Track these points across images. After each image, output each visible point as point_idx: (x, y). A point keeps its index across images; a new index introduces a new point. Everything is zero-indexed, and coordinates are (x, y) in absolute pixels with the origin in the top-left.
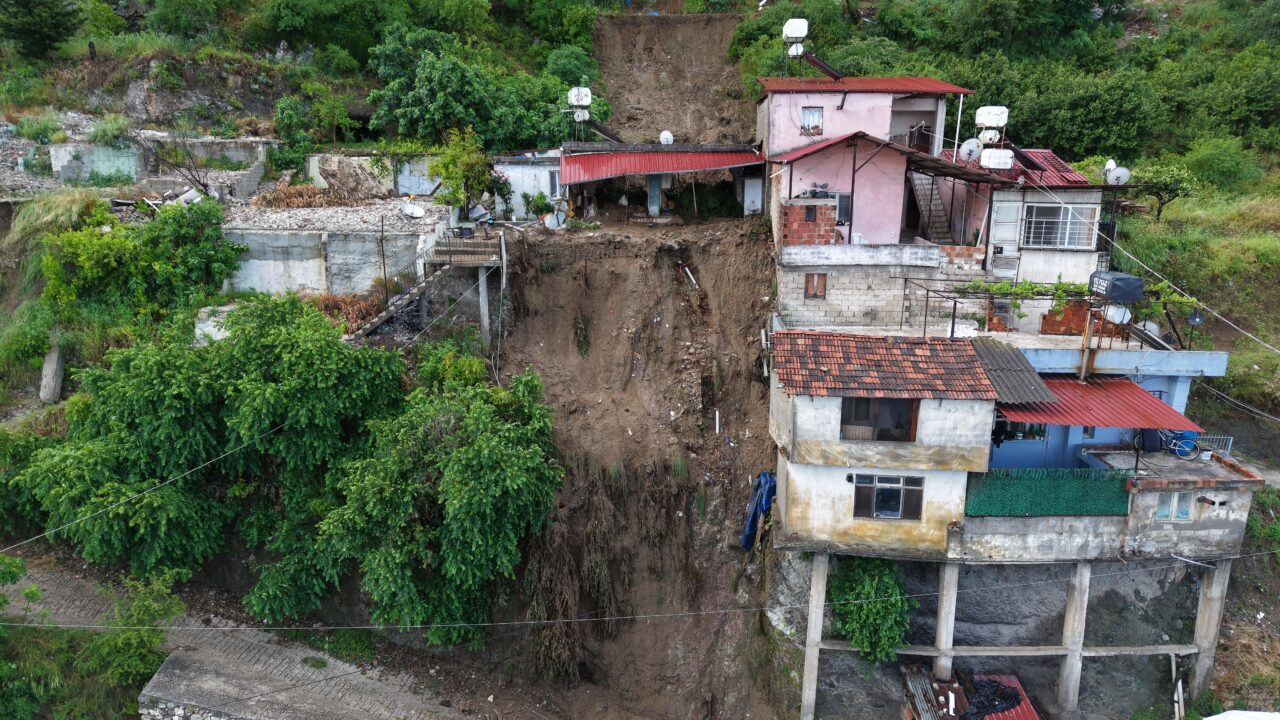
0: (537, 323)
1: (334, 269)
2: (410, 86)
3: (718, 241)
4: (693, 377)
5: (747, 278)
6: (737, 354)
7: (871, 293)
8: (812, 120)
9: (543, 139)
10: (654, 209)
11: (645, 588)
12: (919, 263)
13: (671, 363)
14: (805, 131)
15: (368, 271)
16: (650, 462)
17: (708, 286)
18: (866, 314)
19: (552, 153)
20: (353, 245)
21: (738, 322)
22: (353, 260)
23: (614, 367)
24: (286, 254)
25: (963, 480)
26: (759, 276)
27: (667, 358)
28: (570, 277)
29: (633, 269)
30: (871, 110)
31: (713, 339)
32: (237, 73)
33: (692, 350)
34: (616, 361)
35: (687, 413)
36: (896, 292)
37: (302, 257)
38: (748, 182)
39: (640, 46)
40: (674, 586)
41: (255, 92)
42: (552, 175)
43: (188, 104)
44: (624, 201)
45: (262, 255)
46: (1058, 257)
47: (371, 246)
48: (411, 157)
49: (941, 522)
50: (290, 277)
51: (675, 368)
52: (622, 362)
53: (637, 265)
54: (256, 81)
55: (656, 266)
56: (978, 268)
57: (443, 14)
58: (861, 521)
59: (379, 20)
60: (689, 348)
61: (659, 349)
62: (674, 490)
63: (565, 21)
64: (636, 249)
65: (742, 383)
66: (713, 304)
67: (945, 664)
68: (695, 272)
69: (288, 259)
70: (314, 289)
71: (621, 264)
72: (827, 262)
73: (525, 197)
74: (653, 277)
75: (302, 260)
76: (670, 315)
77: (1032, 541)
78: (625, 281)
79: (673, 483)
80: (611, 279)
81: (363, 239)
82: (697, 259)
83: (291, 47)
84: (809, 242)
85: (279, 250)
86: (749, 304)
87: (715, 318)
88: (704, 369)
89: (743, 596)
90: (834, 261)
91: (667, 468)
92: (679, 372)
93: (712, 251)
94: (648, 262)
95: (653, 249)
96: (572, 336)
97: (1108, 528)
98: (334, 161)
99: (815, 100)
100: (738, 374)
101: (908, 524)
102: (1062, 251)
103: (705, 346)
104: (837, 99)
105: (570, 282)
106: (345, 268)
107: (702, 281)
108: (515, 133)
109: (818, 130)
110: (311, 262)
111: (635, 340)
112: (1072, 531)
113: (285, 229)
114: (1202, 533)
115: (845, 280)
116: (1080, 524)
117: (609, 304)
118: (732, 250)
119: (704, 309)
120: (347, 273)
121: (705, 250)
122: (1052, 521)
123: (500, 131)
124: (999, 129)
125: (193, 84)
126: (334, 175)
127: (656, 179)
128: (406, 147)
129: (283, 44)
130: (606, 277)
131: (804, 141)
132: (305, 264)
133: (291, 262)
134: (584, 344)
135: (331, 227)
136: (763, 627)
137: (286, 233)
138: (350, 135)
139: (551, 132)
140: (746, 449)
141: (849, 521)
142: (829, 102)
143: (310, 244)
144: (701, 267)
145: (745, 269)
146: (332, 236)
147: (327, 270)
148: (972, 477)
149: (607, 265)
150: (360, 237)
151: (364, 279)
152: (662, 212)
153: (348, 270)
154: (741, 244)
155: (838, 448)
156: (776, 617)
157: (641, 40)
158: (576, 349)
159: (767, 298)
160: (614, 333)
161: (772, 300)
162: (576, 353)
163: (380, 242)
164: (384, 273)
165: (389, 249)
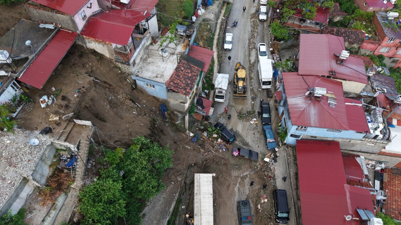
4: (129, 102)
5: (110, 70)
6: (128, 89)
7: (140, 55)
8: (83, 15)
12: (144, 43)
13: (121, 104)
14: (84, 19)
15: (45, 168)
16: (149, 124)
17: (103, 79)
20: (38, 169)
21: (118, 82)
22: (40, 171)
23: (115, 117)
26: (111, 67)
29: (93, 93)
31: (121, 90)
33: (121, 97)
34: (113, 116)
47: (41, 162)
50: (22, 198)
53: (93, 91)
61: (116, 104)
66: (111, 83)
69: (19, 196)
70: (31, 191)
71: (90, 95)
72: (135, 58)
76: (110, 94)
78: (94, 98)
79: (152, 123)
80: (92, 101)
81: (38, 164)
85: (14, 198)
86: (116, 76)
87: (114, 85)
88: (128, 98)
90: (135, 56)
92: (124, 104)
93: (94, 70)
99: (82, 10)
103: (123, 93)
109: (86, 16)
110: (25, 188)
117: (97, 106)
118: (99, 66)
119: (110, 85)
130: (90, 101)
132: (24, 190)
136: (174, 125)
140: (147, 104)
142: (85, 7)
143: (22, 184)
145: (107, 69)
151: (46, 171)
153: (42, 175)
156: (178, 122)
158: (104, 122)
159: (120, 72)
160: (106, 111)
161: (121, 71)
162: (105, 123)
163: (41, 159)
164: (49, 163)
165: (44, 157)
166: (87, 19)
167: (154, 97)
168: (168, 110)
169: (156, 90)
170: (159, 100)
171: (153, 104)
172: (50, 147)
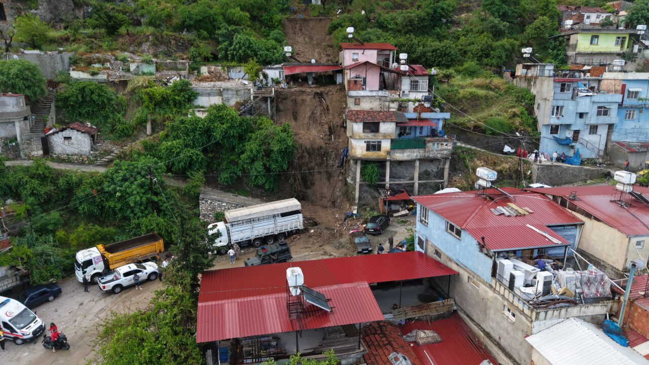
0: (282, 113)
1: (224, 99)
2: (231, 44)
3: (331, 91)
4: (326, 127)
6: (337, 121)
8: (355, 57)
9: (274, 61)
10: (310, 83)
11: (317, 176)
12: (383, 95)
13: (320, 123)
14: (354, 60)
16: (317, 146)
18: (370, 109)
19: (277, 66)
20: (230, 92)
22: (229, 96)
24: (209, 95)
25: (390, 141)
28: (291, 101)
29: (308, 98)
30: (371, 54)
31: (331, 117)
32: (174, 39)
35: (325, 135)
36: (378, 103)
37: (214, 96)
38: (338, 75)
39: (298, 28)
40: (324, 176)
41: (179, 46)
42: (280, 72)
43: (160, 50)
44: (300, 80)
45: (202, 95)
46: (419, 93)
47: (235, 92)
48: (234, 67)
49: (385, 151)
50: (210, 101)
52: (307, 123)
54: (180, 42)
55: (314, 98)
56: (398, 96)
57: (234, 19)
58: (368, 152)
59: (214, 21)
60: (324, 119)
61: (316, 120)
62: (323, 153)
63: (274, 21)
64: (308, 93)
65: (339, 128)
66: (330, 108)
67: (388, 185)
68: (324, 99)
73: (272, 79)
74: (314, 101)
77: (405, 154)
81: (232, 90)
82: (325, 96)
83: (188, 31)
84: (355, 90)
85: (207, 94)
87: (331, 112)
89: (341, 178)
91: (321, 148)
92: (322, 126)
94: (312, 97)
95: (313, 93)
96: (292, 117)
97: (422, 151)
98: (213, 68)
99: (356, 51)
100: (338, 126)
101: (378, 152)
103: (329, 119)
104: (362, 51)
106: (228, 98)
107: (327, 102)
108: (265, 60)
109: (357, 60)
111: (310, 117)
112: (414, 152)
114: (442, 152)
115: (365, 100)
116: (416, 150)
117: (302, 108)
119: (328, 109)
120: (228, 100)
121: (327, 94)
122: (410, 150)
123: (261, 59)
124: (405, 60)
125: (161, 43)
126: (213, 72)
127: (311, 73)
128: (233, 63)
129: (185, 30)
131: (353, 63)
132: (215, 98)
133: (211, 97)
134: (296, 119)
135: (223, 87)
136: (346, 184)
137: (209, 89)
138: (211, 60)
139: (277, 60)
141: (365, 152)
142: (360, 52)
144: (326, 98)
146: (224, 89)
147: (222, 99)
148: (392, 140)
149: (301, 97)
150: (231, 90)
152: (313, 84)
154: (337, 92)
155: (362, 135)
156: (349, 180)
157: (298, 26)
159: (345, 106)
160: (304, 116)
162: (294, 121)
163: (237, 91)
164: (238, 100)
165: (239, 93)
166: (357, 62)
172: (247, 91)
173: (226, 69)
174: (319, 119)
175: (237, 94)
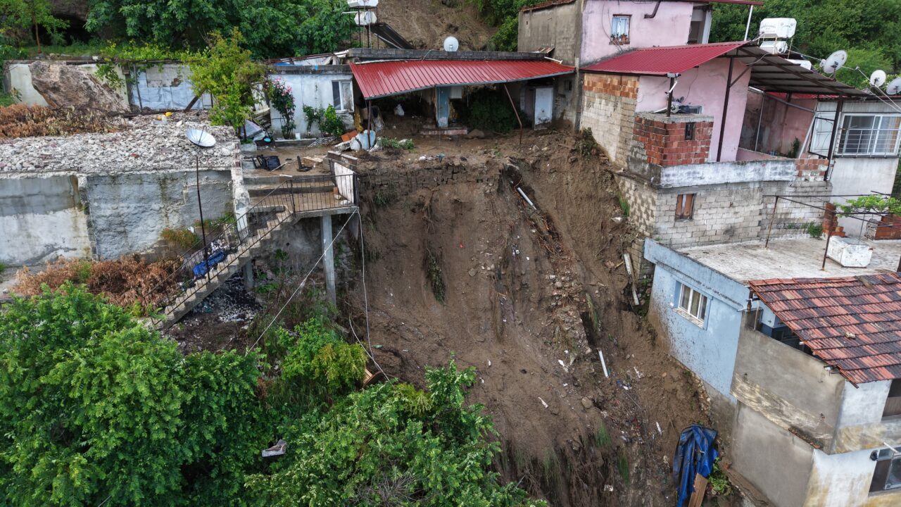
0: (380, 267)
1: (101, 224)
3: (547, 158)
4: (569, 316)
5: (590, 197)
6: (604, 285)
7: (732, 210)
8: (621, 29)
10: (443, 121)
12: (777, 178)
13: (540, 301)
14: (614, 40)
15: (150, 222)
17: (550, 207)
18: (727, 231)
20: (125, 190)
21: (591, 246)
22: (126, 208)
23: (480, 314)
24: (19, 205)
26: (601, 194)
27: (534, 296)
28: (408, 210)
29: (478, 195)
30: (674, 19)
31: (577, 269)
33: (558, 284)
34: (481, 306)
35: (578, 360)
36: (752, 208)
37: (45, 208)
38: (539, 91)
42: (335, 85)
44: (400, 111)
47: (153, 189)
48: (150, 64)
50: (29, 236)
51: (545, 305)
52: (488, 305)
53: (481, 191)
55: (500, 191)
56: (820, 179)
60: (556, 283)
61: (524, 286)
62: (600, 462)
64: (476, 173)
65: (614, 314)
66: (562, 228)
68: (529, 191)
69: (24, 213)
70: (67, 250)
71: (463, 191)
72: (700, 182)
74: (499, 203)
75: (46, 213)
76: (528, 246)
78: (470, 210)
79: (598, 454)
80: (455, 209)
81: (140, 180)
82: (527, 178)
84: (686, 163)
85: (9, 201)
86: (598, 226)
87: (568, 244)
88: (580, 306)
90: (707, 181)
91: (591, 437)
92: (550, 310)
93: (543, 168)
94: (491, 187)
95: (495, 173)
96: (423, 281)
98: (55, 71)
99: (625, 8)
100: (609, 305)
102: (874, 157)
103: (573, 277)
104: (646, 7)
105: (409, 214)
106: (118, 220)
107: (541, 202)
108: (269, 38)
109: (625, 39)
110: (60, 214)
111: (497, 277)
113: (14, 171)
115: (711, 199)
117: (457, 238)
118: (566, 166)
119: (554, 233)
120: (120, 227)
121: (534, 168)
123: (255, 35)
126: (55, 89)
127: (445, 89)
128: (147, 52)
130: (449, 206)
131: (613, 50)
132: (51, 217)
133: (29, 217)
134: (439, 290)
135: (88, 166)
137: (16, 177)
138: (58, 37)
140: (643, 391)
142: (636, 10)
143: (59, 190)
144: (534, 187)
145: (585, 188)
146: (93, 179)
147: (89, 225)
149: (447, 193)
150: (135, 178)
151: (146, 232)
152: (451, 124)
153: (121, 224)
154: (576, 160)
155: (877, 429)
158: (432, 295)
159: (619, 219)
160: (472, 272)
161: (625, 221)
162: (434, 301)
163: (163, 182)
164: (174, 222)
165: (175, 190)
166: (625, 47)
167: (687, 375)
168: (717, 474)
169: (705, 329)
170: (698, 400)
171: (669, 408)
172: (214, 179)
173: (118, 71)
174: (533, 284)
175: (166, 198)
